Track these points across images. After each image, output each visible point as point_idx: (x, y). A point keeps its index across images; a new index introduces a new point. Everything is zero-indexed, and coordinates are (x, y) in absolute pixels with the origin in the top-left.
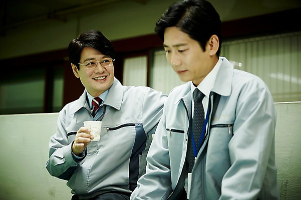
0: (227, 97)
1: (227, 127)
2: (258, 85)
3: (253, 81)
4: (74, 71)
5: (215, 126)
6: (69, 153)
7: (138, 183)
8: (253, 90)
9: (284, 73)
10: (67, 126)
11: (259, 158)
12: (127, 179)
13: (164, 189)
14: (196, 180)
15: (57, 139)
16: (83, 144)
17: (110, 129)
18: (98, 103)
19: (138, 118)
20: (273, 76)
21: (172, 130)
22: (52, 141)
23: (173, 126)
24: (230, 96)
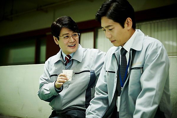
0: (140, 51)
1: (140, 69)
2: (157, 45)
3: (155, 42)
4: (55, 40)
5: (133, 69)
6: (53, 88)
7: (90, 103)
8: (155, 47)
9: (173, 41)
10: (50, 71)
11: (157, 87)
12: (84, 102)
13: (105, 106)
14: (123, 100)
15: (44, 78)
16: (63, 83)
17: (76, 73)
18: (68, 58)
19: (92, 67)
20: (167, 43)
21: (109, 72)
22: (41, 79)
23: (109, 69)
24: (141, 51)
